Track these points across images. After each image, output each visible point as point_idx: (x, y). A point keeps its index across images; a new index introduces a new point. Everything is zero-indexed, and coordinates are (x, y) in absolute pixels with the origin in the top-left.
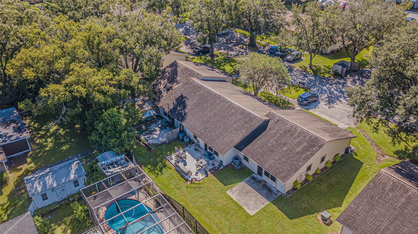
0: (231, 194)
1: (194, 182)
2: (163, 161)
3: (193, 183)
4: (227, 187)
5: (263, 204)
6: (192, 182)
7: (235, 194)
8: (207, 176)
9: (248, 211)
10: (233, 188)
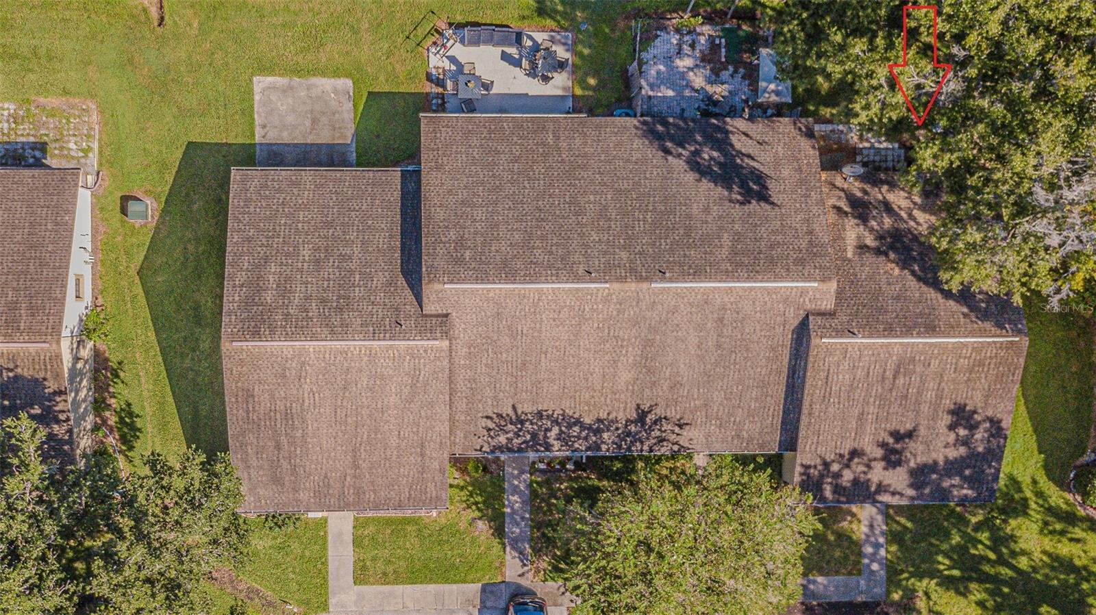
0: (339, 87)
1: (433, 35)
2: (565, 18)
3: (433, 31)
4: (365, 95)
5: (264, 127)
6: (437, 31)
7: (333, 95)
8: (429, 77)
9: (270, 79)
10: (351, 105)
